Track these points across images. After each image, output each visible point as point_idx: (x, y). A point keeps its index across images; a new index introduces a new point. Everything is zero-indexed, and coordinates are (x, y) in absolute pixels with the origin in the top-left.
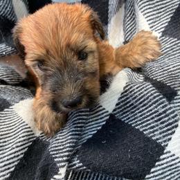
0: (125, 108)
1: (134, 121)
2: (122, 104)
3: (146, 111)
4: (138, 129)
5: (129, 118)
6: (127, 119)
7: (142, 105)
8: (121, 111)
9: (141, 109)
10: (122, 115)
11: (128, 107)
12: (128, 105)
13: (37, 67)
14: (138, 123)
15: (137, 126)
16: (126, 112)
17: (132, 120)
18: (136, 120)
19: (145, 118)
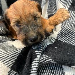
0: (62, 35)
1: (67, 41)
2: (60, 34)
3: (72, 36)
4: (70, 44)
5: (65, 40)
6: (64, 40)
7: (70, 33)
8: (60, 37)
9: (70, 35)
10: (61, 38)
11: (63, 35)
12: (63, 34)
13: (16, 26)
14: (69, 41)
15: (69, 42)
16: (63, 37)
17: (66, 40)
18: (68, 40)
19: (72, 39)
